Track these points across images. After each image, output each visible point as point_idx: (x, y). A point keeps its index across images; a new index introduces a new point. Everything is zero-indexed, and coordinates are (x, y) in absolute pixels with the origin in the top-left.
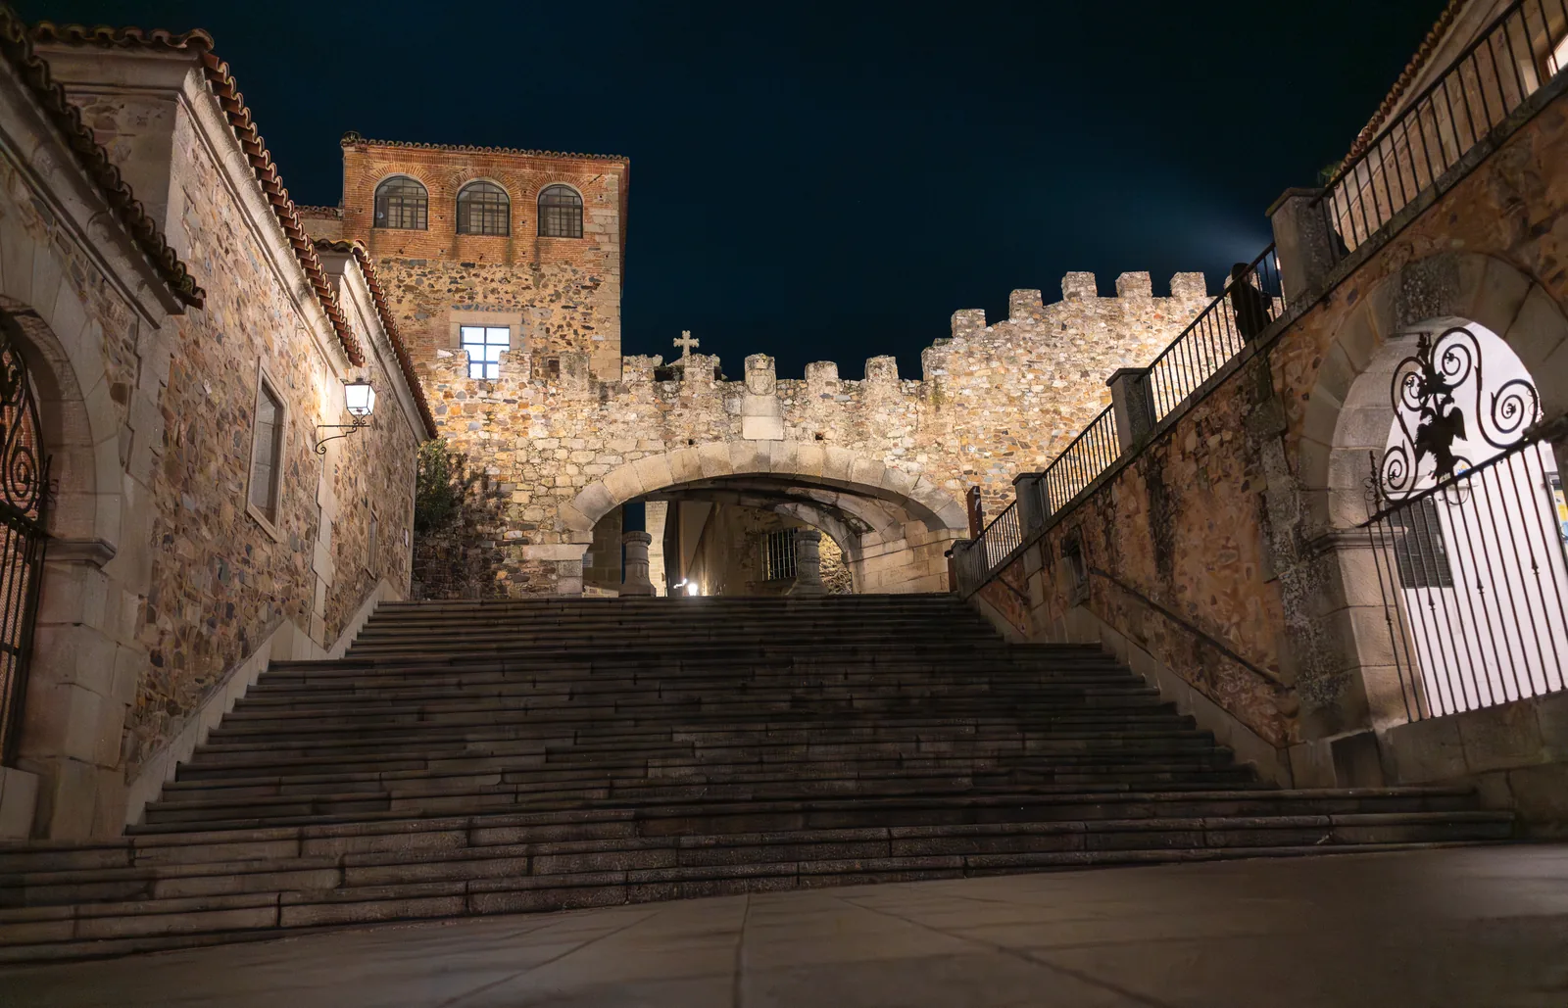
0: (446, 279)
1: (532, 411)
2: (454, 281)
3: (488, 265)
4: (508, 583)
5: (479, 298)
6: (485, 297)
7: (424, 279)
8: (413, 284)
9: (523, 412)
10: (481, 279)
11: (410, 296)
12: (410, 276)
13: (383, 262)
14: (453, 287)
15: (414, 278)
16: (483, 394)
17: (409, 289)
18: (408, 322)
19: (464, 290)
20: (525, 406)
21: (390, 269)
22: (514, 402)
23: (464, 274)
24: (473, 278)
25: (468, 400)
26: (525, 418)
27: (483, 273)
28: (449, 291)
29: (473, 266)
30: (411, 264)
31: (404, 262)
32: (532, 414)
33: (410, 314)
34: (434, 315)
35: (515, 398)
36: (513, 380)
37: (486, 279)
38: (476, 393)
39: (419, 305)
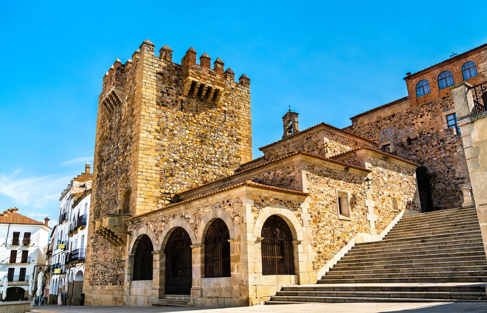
0: (439, 104)
1: (457, 144)
2: (441, 104)
3: (450, 95)
4: (460, 195)
5: (449, 106)
6: (451, 105)
7: (433, 107)
8: (430, 109)
9: (454, 145)
10: (449, 100)
11: (430, 113)
12: (429, 107)
13: (421, 106)
14: (441, 106)
15: (430, 107)
16: (442, 143)
17: (429, 111)
18: (431, 120)
19: (444, 106)
20: (455, 143)
21: (423, 107)
22: (451, 143)
23: (444, 101)
24: (446, 101)
25: (438, 146)
26: (455, 147)
27: (449, 99)
28: (440, 107)
29: (445, 98)
30: (428, 104)
31: (427, 104)
32: (457, 145)
33: (431, 118)
34: (438, 116)
35: (451, 142)
36: (449, 137)
37: (450, 100)
38: (440, 144)
39: (433, 114)
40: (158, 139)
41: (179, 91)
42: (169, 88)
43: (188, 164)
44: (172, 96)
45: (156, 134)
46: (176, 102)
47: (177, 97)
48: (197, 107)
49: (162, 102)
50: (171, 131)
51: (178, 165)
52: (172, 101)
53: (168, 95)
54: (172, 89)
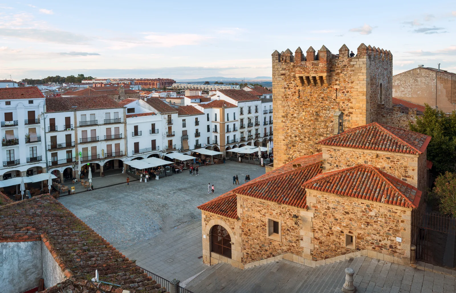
40: (284, 122)
41: (296, 84)
42: (289, 83)
43: (305, 137)
44: (292, 89)
45: (282, 119)
46: (295, 92)
47: (295, 89)
48: (311, 93)
49: (285, 95)
50: (292, 115)
51: (297, 139)
52: (292, 93)
53: (289, 89)
54: (291, 83)
